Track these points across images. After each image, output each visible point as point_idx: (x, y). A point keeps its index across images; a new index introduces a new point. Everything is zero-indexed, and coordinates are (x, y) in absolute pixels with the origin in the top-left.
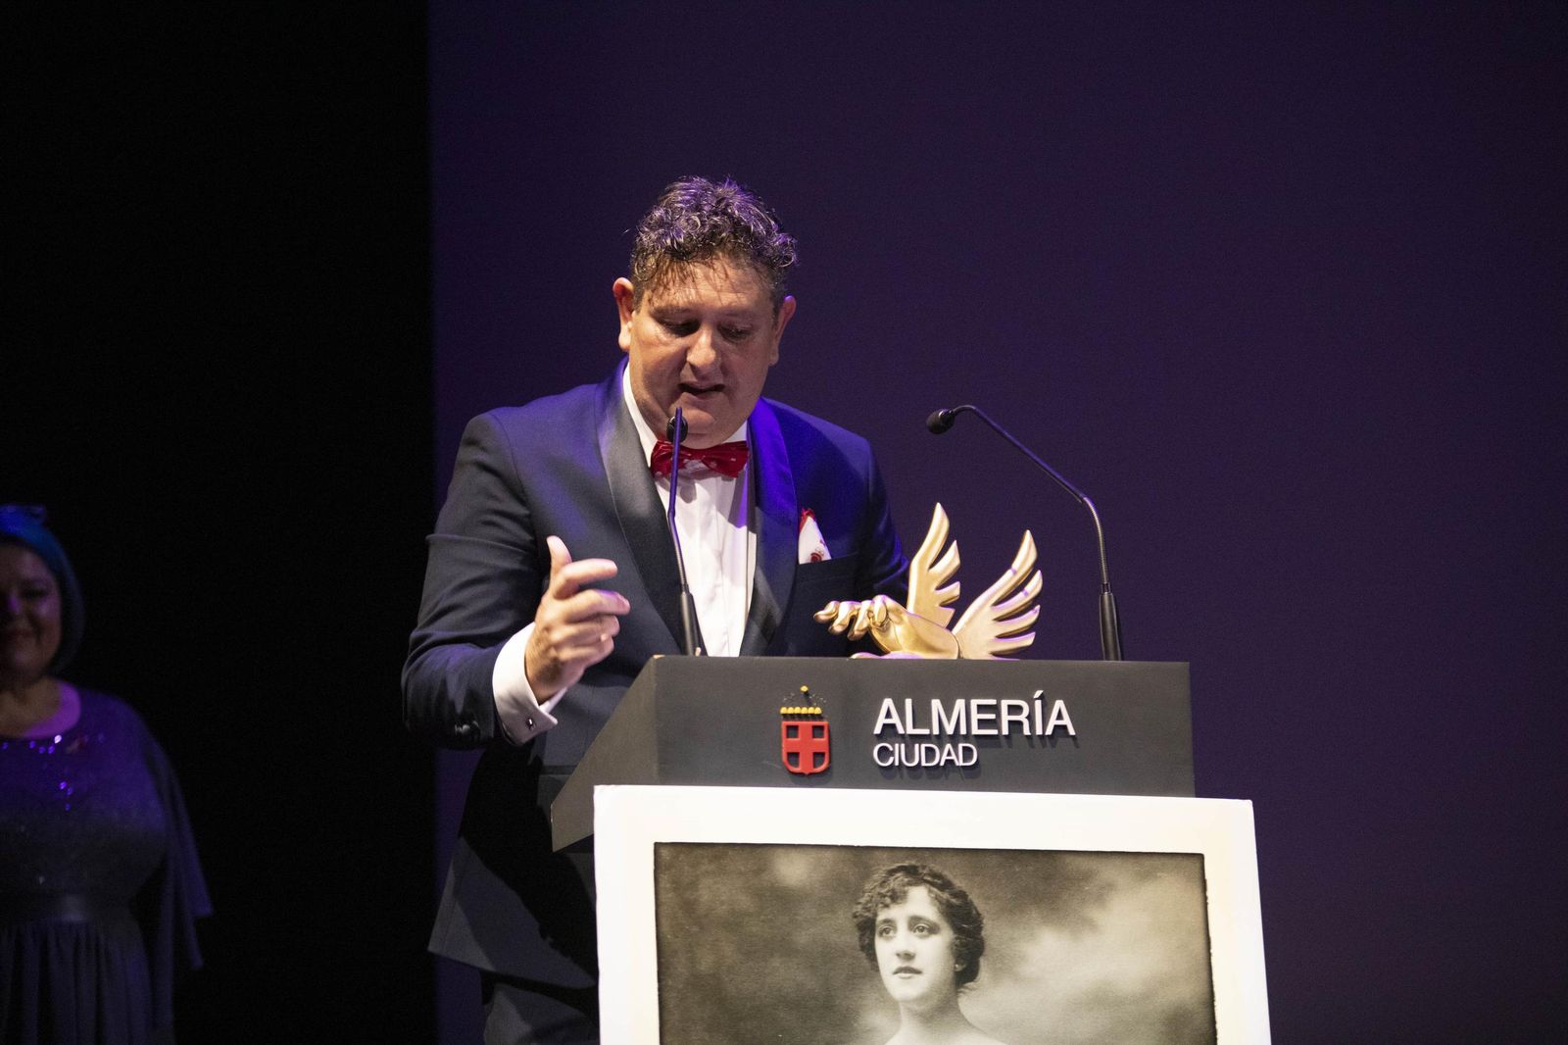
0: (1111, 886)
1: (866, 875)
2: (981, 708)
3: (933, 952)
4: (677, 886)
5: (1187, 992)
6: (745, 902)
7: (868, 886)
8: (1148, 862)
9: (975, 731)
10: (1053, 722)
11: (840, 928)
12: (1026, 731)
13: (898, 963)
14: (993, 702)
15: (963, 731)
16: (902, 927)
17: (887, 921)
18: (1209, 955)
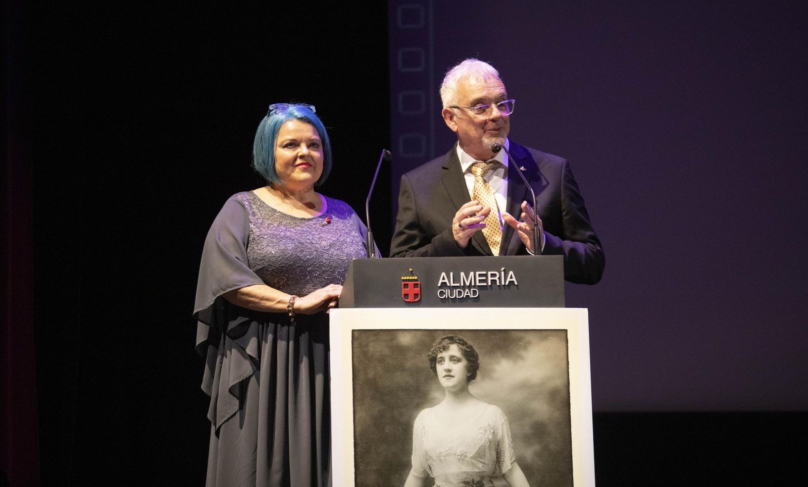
0: (529, 343)
1: (434, 341)
2: (480, 275)
3: (459, 369)
4: (360, 345)
5: (559, 382)
6: (386, 351)
7: (434, 345)
8: (544, 333)
9: (478, 284)
10: (509, 279)
11: (423, 361)
12: (498, 284)
13: (445, 373)
14: (485, 273)
15: (473, 284)
16: (447, 360)
17: (441, 358)
18: (568, 368)
